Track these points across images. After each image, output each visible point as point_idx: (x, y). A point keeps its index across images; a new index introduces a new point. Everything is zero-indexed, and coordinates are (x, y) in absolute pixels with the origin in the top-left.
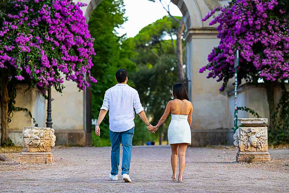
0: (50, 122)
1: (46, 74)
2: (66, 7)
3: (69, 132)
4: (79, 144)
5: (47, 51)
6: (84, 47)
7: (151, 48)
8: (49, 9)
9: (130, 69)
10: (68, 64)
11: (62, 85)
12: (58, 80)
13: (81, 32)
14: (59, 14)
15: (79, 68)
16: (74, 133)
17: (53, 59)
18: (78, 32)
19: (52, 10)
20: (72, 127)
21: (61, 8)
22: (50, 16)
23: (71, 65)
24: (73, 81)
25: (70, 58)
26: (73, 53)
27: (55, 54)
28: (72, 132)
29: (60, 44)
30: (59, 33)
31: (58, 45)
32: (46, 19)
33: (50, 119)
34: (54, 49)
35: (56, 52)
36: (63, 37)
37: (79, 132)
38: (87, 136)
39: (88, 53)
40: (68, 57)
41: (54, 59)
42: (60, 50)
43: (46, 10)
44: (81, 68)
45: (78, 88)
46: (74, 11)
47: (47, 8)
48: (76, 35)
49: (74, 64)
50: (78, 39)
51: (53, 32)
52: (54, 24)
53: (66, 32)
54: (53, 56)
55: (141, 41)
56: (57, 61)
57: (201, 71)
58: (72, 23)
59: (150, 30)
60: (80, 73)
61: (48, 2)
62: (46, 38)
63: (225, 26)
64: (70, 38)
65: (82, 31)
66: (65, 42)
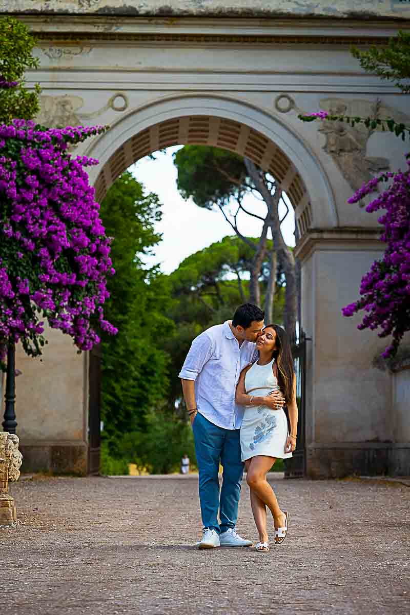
0: (10, 422)
1: (3, 311)
2: (52, 162)
3: (53, 445)
4: (74, 469)
5: (6, 260)
6: (90, 254)
7: (200, 295)
8: (14, 167)
9: (163, 330)
10: (54, 290)
11: (42, 337)
12: (31, 327)
13: (85, 220)
14: (35, 177)
15: (78, 300)
16: (63, 447)
17: (19, 278)
18: (77, 220)
19: (19, 168)
20: (59, 434)
21: (39, 164)
22: (16, 181)
23: (60, 292)
24: (65, 332)
25: (59, 278)
26: (65, 267)
27: (24, 269)
28: (58, 445)
29: (36, 245)
30: (35, 220)
31: (33, 247)
32: (5, 190)
33: (11, 415)
34: (23, 257)
35: (27, 263)
36: (44, 229)
37: (73, 444)
38: (91, 453)
39: (98, 268)
40: (55, 276)
41: (22, 278)
42: (36, 260)
43: (6, 168)
44: (83, 300)
45: (75, 345)
46: (70, 172)
47: (10, 164)
48: (72, 226)
49: (67, 290)
50: (76, 234)
51: (20, 218)
52: (23, 201)
53: (51, 218)
54: (19, 273)
55: (182, 282)
56: (28, 282)
57: (348, 312)
58: (64, 200)
59: (199, 262)
60: (80, 312)
61: (10, 152)
62: (6, 231)
63: (403, 213)
64: (59, 232)
65: (86, 218)
66: (48, 242)
